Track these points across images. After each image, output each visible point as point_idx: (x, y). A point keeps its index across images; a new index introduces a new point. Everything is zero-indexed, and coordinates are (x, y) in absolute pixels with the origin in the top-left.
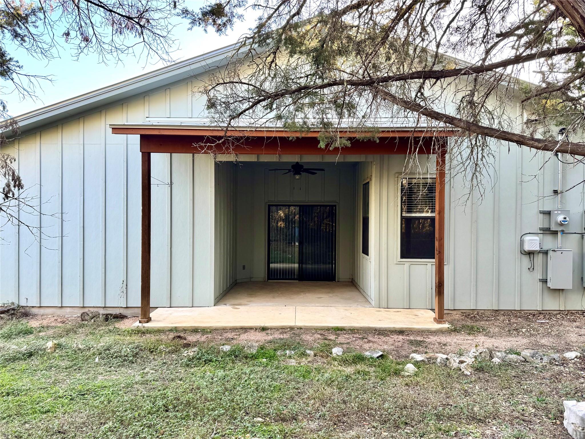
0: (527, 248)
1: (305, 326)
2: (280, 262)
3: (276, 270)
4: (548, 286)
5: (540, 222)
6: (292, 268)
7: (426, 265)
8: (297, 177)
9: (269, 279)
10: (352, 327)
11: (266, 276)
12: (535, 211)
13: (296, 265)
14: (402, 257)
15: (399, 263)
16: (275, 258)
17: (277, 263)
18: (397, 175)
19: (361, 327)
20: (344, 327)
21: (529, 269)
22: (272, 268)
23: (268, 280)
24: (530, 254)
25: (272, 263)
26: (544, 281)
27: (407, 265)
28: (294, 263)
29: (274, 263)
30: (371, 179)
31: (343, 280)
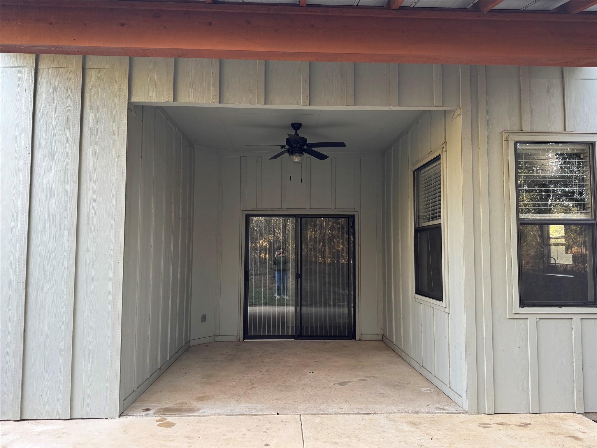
2: (265, 304)
3: (258, 318)
6: (283, 314)
7: (570, 320)
8: (296, 159)
9: (246, 337)
11: (242, 332)
13: (291, 309)
14: (523, 303)
15: (516, 316)
16: (256, 298)
17: (260, 305)
18: (505, 135)
22: (251, 315)
23: (244, 339)
25: (251, 305)
27: (532, 320)
28: (288, 305)
29: (255, 305)
30: (445, 150)
31: (368, 338)
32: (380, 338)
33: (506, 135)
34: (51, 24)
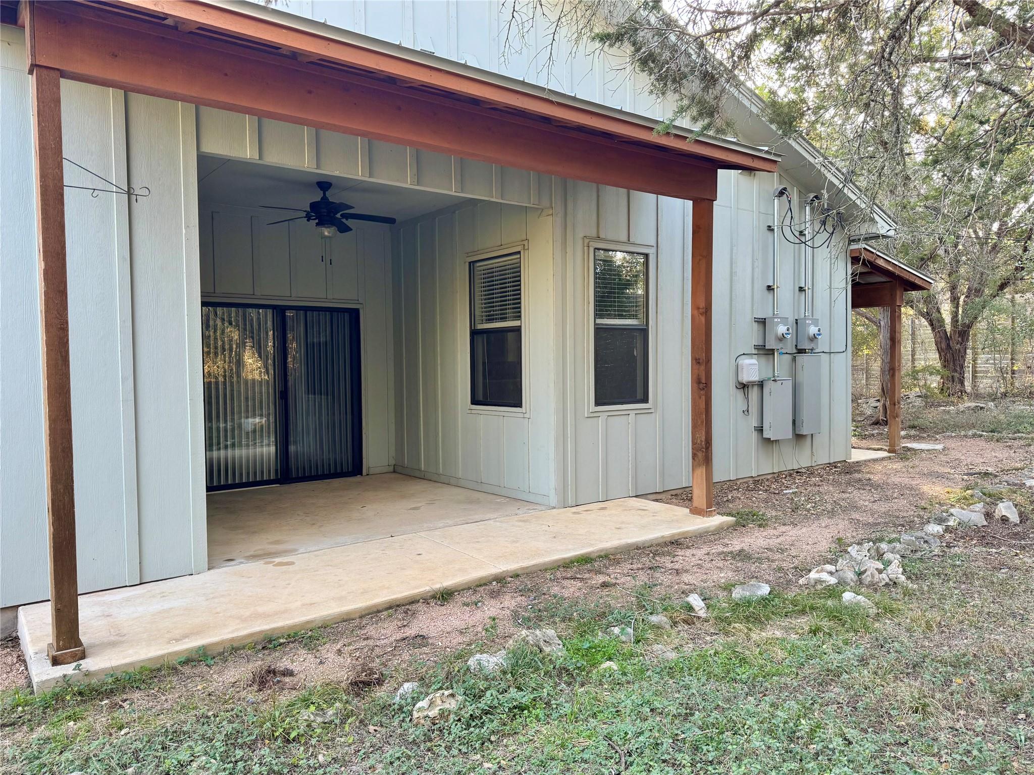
0: (745, 378)
1: (523, 568)
4: (765, 436)
5: (752, 337)
7: (628, 416)
10: (601, 551)
12: (749, 318)
14: (597, 403)
15: (592, 415)
18: (586, 241)
19: (616, 548)
20: (590, 553)
21: (743, 411)
24: (744, 387)
26: (760, 430)
27: (603, 418)
30: (526, 247)
31: (377, 470)
32: (391, 469)
33: (588, 240)
34: (226, 75)
